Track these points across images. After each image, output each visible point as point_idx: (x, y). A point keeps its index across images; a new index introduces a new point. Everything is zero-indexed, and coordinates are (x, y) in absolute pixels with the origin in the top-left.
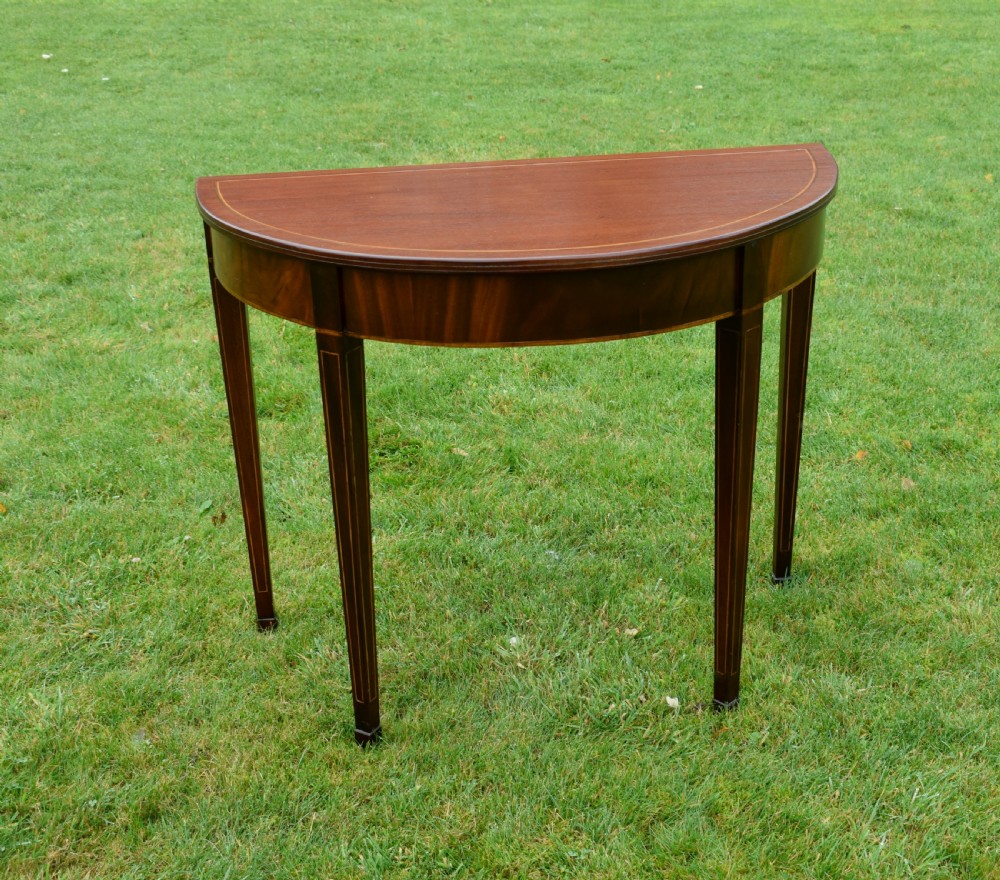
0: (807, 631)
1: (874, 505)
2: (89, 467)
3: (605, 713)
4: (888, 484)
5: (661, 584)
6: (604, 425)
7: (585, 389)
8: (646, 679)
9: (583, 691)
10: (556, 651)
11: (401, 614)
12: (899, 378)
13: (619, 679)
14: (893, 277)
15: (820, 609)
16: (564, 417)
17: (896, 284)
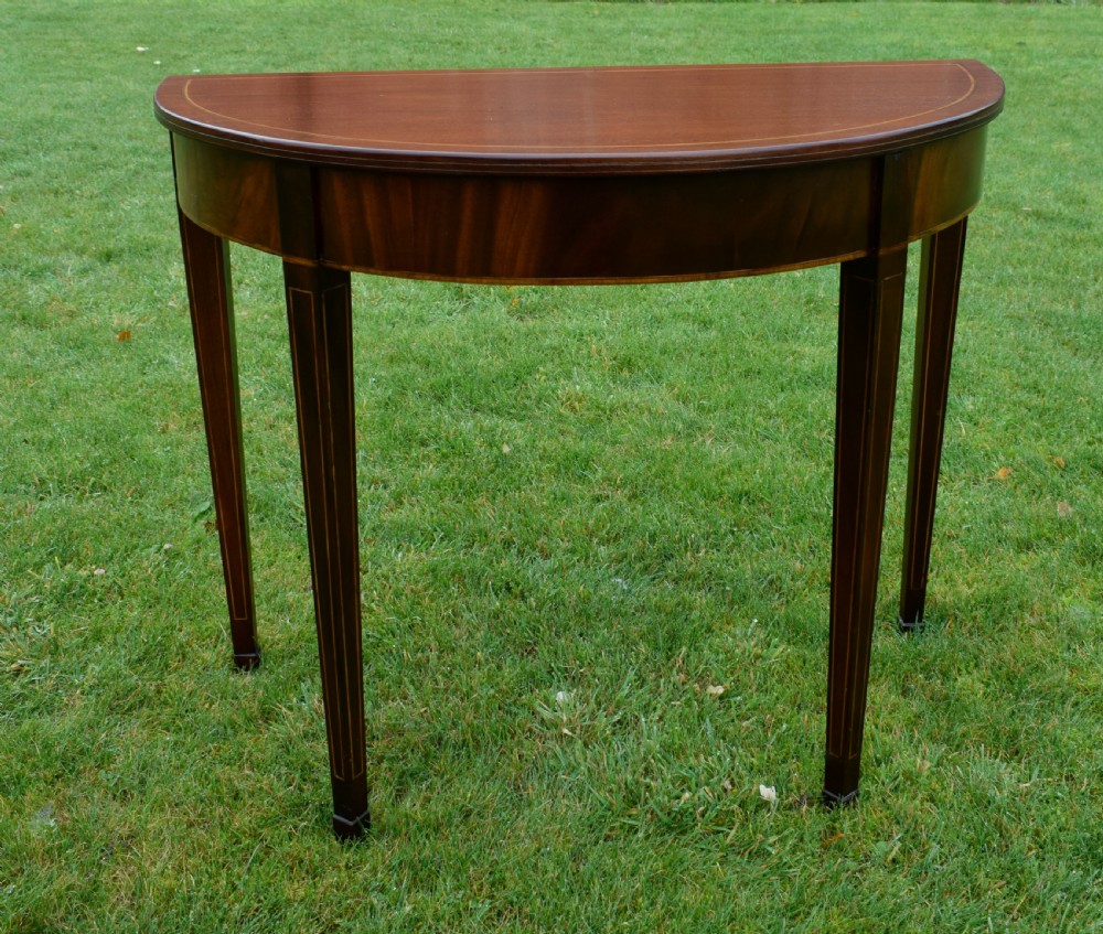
0: (946, 697)
1: (1024, 535)
2: (74, 459)
3: (676, 806)
4: (1040, 508)
5: (757, 625)
6: (693, 428)
7: (671, 386)
8: (733, 757)
9: (647, 772)
10: (615, 713)
11: (419, 655)
12: (1043, 386)
13: (697, 756)
14: (1026, 278)
15: (962, 667)
16: (645, 419)
17: (1030, 285)
